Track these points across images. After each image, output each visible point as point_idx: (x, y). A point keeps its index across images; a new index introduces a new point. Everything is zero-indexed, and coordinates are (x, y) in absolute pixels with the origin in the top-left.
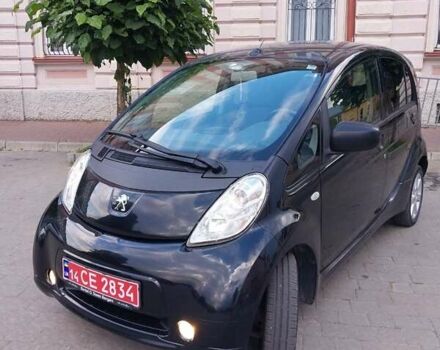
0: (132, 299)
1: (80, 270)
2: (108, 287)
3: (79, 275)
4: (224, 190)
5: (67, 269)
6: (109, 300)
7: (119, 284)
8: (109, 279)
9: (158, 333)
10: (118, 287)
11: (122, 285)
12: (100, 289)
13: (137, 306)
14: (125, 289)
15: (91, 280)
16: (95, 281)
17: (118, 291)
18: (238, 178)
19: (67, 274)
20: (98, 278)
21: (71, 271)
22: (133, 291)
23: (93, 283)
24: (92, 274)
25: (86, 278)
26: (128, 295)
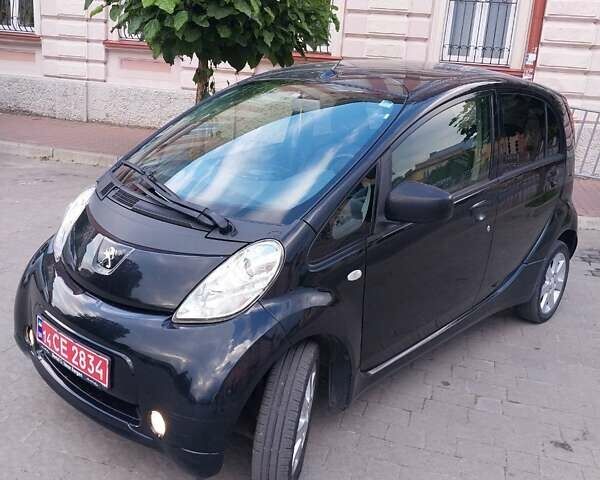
0: (101, 378)
1: (52, 333)
2: (78, 357)
3: (51, 338)
4: (229, 257)
5: (41, 330)
6: (78, 374)
7: (89, 356)
8: (79, 349)
9: (129, 420)
10: (88, 359)
11: (92, 358)
12: (70, 360)
13: (106, 386)
14: (95, 363)
15: (62, 347)
16: (66, 349)
17: (88, 366)
18: (249, 243)
19: (40, 335)
20: (69, 345)
21: (44, 333)
22: (103, 367)
23: (64, 351)
24: (64, 339)
25: (58, 343)
26: (97, 371)
